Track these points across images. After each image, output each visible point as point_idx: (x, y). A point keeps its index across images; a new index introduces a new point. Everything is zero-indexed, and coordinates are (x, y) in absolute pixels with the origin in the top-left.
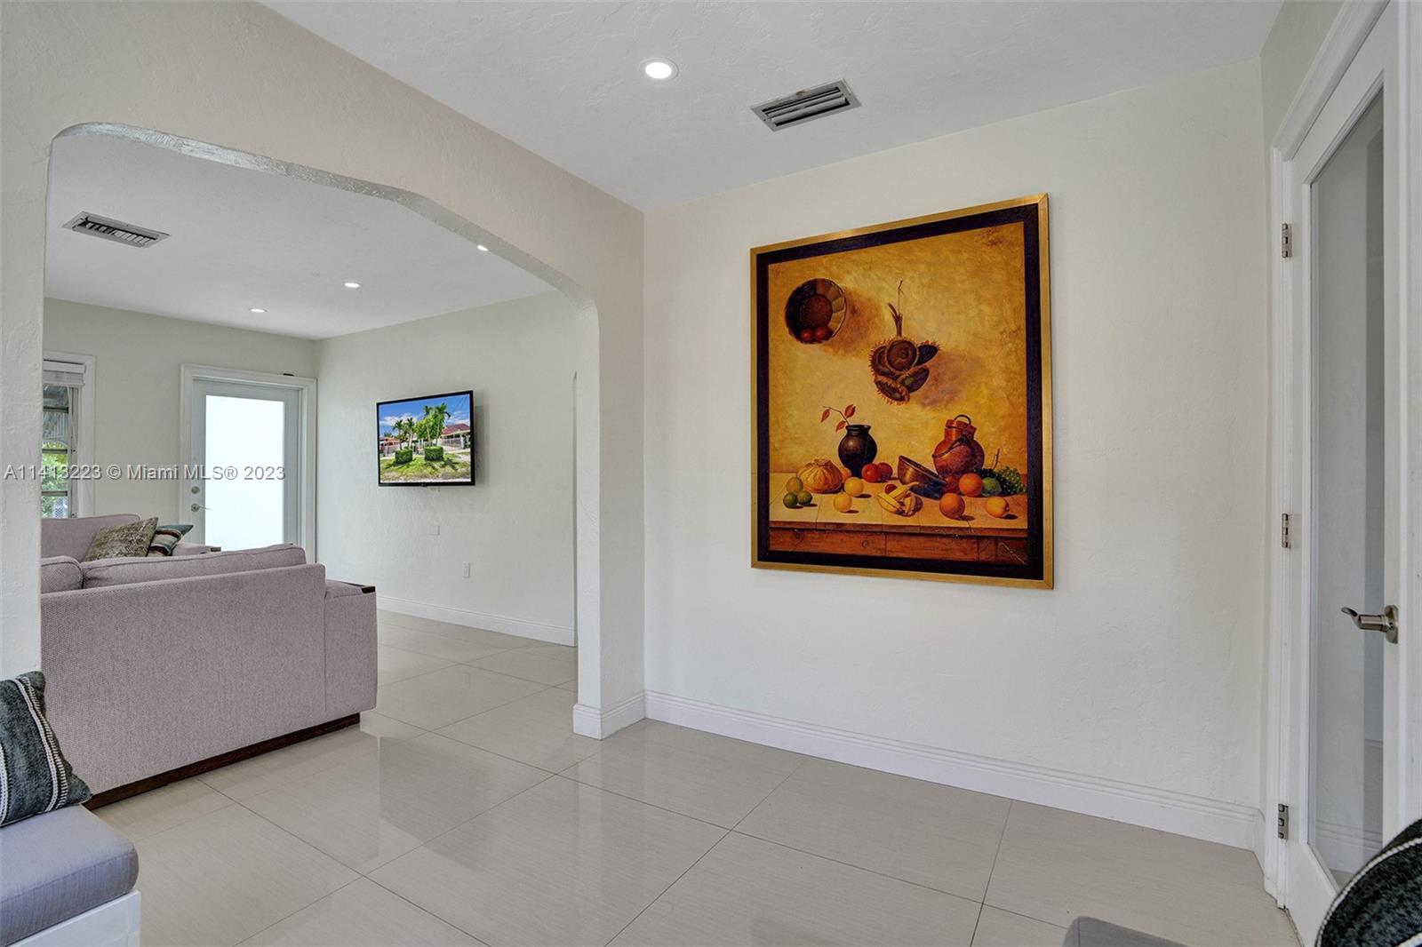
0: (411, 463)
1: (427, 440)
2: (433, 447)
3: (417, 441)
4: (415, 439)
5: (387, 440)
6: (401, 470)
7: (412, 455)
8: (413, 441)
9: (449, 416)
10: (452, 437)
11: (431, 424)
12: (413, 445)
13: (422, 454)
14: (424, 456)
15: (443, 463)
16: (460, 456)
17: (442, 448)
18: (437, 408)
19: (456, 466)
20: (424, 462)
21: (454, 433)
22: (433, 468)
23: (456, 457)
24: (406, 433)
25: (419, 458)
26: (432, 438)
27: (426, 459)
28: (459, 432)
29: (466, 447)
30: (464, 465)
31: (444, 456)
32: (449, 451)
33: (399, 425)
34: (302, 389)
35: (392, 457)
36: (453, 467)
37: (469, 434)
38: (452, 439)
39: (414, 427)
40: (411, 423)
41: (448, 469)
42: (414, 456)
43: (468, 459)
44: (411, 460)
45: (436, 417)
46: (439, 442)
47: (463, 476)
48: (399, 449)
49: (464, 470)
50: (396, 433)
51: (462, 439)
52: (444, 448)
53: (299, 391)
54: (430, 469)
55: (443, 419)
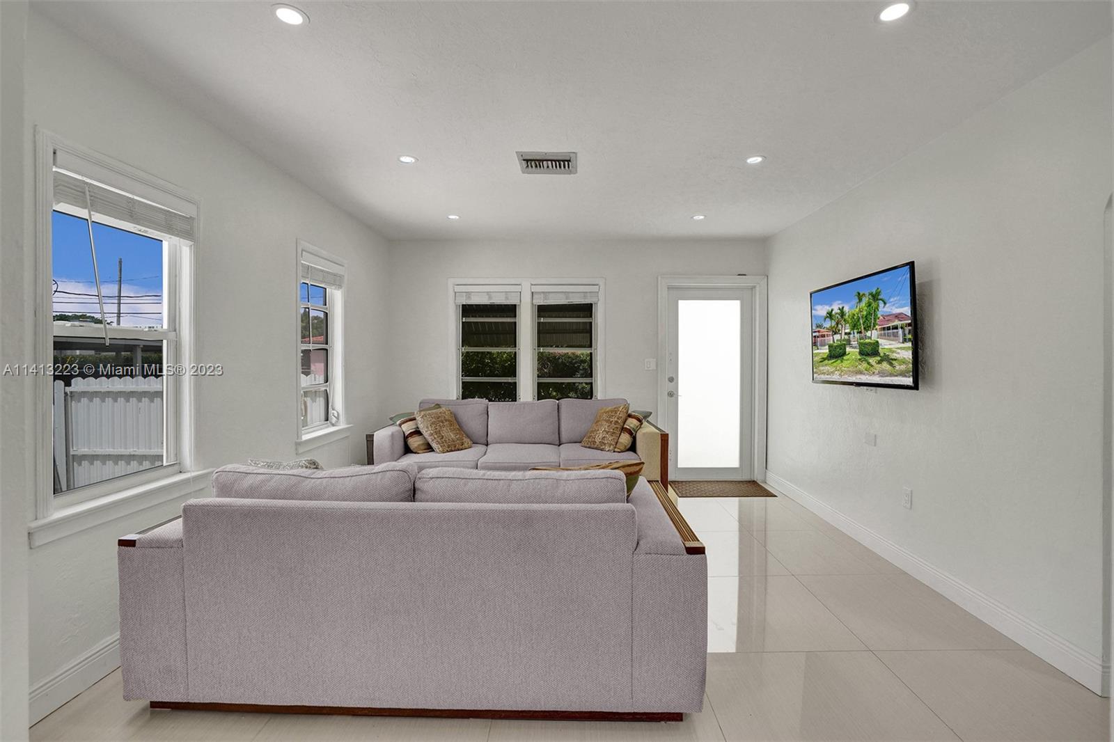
0: (845, 358)
1: (860, 332)
2: (867, 341)
3: (849, 334)
4: (847, 331)
5: (819, 332)
6: (835, 364)
7: (845, 349)
8: (846, 334)
9: (885, 303)
10: (889, 328)
11: (865, 313)
12: (846, 337)
13: (855, 348)
14: (858, 350)
15: (879, 358)
16: (899, 351)
17: (877, 342)
18: (871, 294)
19: (894, 362)
20: (859, 357)
21: (891, 325)
22: (869, 363)
23: (893, 352)
24: (837, 324)
25: (852, 352)
26: (867, 329)
27: (861, 353)
28: (897, 323)
29: (905, 340)
30: (903, 362)
31: (880, 350)
32: (886, 345)
33: (830, 315)
34: (755, 287)
35: (825, 351)
36: (891, 364)
37: (909, 325)
38: (889, 331)
39: (846, 317)
40: (842, 314)
41: (885, 365)
42: (848, 349)
43: (908, 355)
44: (844, 354)
45: (869, 305)
46: (874, 335)
47: (903, 374)
48: (832, 342)
49: (903, 367)
50: (828, 324)
51: (900, 331)
52: (880, 341)
53: (753, 288)
54: (865, 365)
55: (877, 308)
